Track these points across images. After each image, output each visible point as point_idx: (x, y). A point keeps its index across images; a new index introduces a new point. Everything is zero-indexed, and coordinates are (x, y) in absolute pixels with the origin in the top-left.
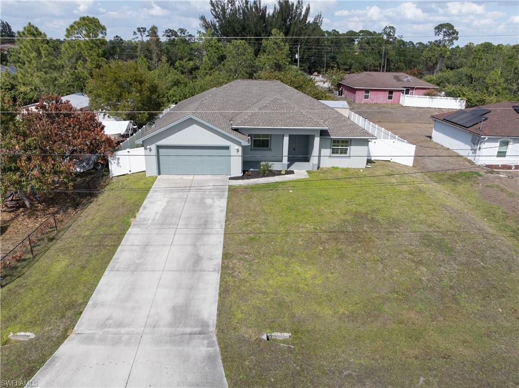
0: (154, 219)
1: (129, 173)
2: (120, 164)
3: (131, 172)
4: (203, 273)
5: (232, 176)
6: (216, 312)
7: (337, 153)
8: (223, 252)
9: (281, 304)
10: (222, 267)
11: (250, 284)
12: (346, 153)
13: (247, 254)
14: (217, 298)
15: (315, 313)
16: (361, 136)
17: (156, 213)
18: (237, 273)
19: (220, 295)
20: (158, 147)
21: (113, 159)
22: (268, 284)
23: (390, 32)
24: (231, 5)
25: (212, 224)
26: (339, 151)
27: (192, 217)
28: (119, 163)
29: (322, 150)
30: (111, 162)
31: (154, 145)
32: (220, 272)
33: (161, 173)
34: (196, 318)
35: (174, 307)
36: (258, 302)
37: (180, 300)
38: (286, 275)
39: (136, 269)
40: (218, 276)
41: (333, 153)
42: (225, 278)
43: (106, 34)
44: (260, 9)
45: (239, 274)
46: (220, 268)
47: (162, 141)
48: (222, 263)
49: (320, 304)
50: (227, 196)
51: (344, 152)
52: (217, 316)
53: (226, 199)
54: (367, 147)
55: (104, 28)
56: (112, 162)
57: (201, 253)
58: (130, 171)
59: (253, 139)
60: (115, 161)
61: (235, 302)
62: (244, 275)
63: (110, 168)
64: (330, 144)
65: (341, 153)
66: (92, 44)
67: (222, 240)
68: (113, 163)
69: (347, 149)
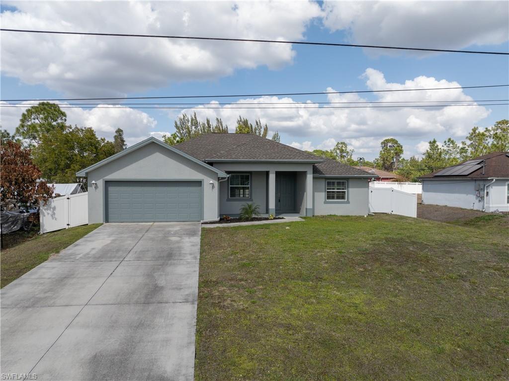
0: (88, 254)
1: (67, 227)
2: (56, 216)
3: (70, 227)
4: (164, 305)
5: (205, 220)
6: (192, 362)
7: (333, 198)
8: (199, 280)
9: (326, 343)
10: (200, 297)
11: (257, 315)
12: (343, 198)
13: (241, 280)
14: (194, 338)
15: (399, 355)
16: (360, 174)
17: (93, 249)
18: (229, 301)
19: (199, 332)
20: (108, 183)
21: (47, 209)
22: (291, 315)
23: (342, 147)
24: (195, 127)
25: (180, 256)
26: (335, 195)
27: (148, 251)
28: (54, 214)
29: (316, 193)
30: (43, 213)
31: (102, 180)
32: (196, 303)
33: (110, 220)
34: (146, 374)
35: (95, 356)
36: (279, 340)
37: (113, 343)
38: (318, 303)
39: (34, 305)
40: (194, 307)
41: (328, 198)
42: (206, 309)
43: (65, 120)
44: (223, 129)
45: (233, 303)
46: (196, 298)
47: (113, 174)
48: (199, 293)
49: (401, 339)
50: (200, 235)
51: (341, 196)
52: (195, 367)
53: (200, 237)
54: (367, 189)
55: (64, 114)
56: (45, 212)
57: (162, 282)
58: (68, 225)
59: (230, 186)
60: (49, 211)
61: (232, 342)
62: (242, 304)
63: (41, 221)
64: (324, 187)
65: (338, 198)
66: (48, 127)
67: (197, 269)
68: (46, 214)
69: (344, 192)
